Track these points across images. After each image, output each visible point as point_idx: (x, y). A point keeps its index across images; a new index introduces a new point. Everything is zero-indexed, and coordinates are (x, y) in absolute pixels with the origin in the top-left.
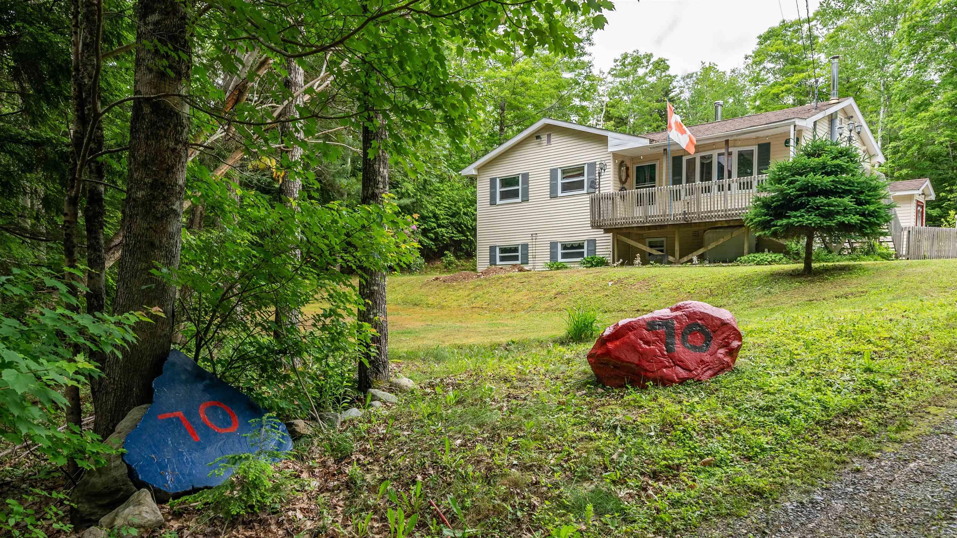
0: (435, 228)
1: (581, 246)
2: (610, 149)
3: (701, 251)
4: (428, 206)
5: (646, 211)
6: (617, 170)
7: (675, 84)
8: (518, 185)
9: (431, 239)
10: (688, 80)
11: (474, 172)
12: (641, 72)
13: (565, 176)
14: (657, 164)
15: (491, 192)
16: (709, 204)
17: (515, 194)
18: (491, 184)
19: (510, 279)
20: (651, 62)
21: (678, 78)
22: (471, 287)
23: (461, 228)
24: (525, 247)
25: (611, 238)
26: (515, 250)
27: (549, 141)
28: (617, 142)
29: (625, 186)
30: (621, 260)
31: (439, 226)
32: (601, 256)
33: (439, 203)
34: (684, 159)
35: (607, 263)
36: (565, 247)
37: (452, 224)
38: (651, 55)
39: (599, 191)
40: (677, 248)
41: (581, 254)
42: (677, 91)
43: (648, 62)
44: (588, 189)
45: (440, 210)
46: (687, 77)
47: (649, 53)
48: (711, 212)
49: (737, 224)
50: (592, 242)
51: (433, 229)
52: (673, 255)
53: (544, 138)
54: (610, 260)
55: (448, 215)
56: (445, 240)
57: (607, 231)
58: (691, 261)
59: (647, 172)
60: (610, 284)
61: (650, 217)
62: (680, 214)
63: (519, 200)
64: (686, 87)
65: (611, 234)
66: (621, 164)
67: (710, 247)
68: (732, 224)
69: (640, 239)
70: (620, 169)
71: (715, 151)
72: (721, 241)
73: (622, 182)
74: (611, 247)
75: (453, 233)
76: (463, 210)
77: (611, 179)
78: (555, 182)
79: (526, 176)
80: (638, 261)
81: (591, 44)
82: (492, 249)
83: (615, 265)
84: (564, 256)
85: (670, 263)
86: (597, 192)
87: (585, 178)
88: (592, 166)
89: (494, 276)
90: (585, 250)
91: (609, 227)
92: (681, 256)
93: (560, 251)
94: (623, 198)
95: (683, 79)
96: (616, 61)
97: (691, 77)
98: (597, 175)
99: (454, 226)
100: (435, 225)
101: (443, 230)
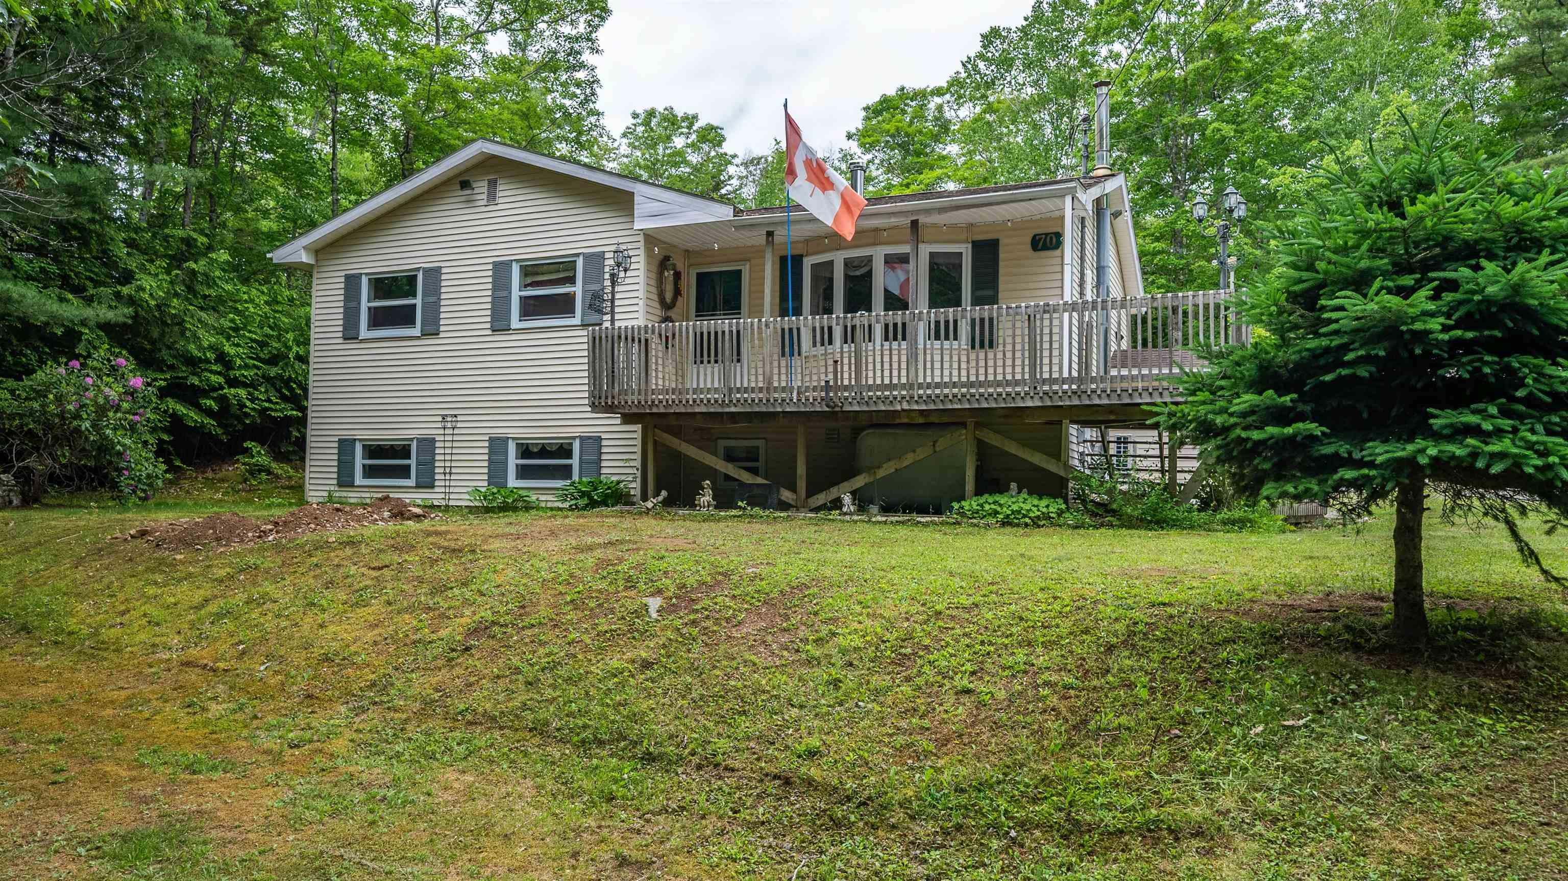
0: (222, 388)
1: (564, 451)
2: (638, 225)
3: (859, 482)
4: (201, 333)
5: (726, 377)
6: (654, 276)
7: (731, 170)
8: (414, 295)
9: (209, 412)
10: (752, 168)
11: (305, 258)
12: (679, 142)
13: (529, 280)
14: (746, 270)
15: (346, 308)
16: (887, 366)
17: (405, 317)
18: (346, 289)
19: (349, 551)
20: (695, 128)
21: (736, 161)
22: (222, 573)
23: (291, 390)
24: (428, 444)
25: (638, 436)
26: (403, 451)
27: (492, 197)
28: (655, 207)
29: (671, 313)
30: (664, 493)
31: (233, 383)
32: (614, 478)
33: (236, 329)
34: (808, 263)
35: (628, 495)
36: (525, 451)
37: (267, 379)
38: (695, 117)
39: (613, 321)
40: (801, 469)
41: (565, 472)
42: (735, 182)
43: (689, 128)
44: (583, 315)
45: (238, 345)
46: (752, 161)
47: (691, 112)
48: (891, 387)
49: (945, 419)
50: (593, 444)
51: (215, 389)
52: (793, 489)
53: (481, 188)
54: (635, 488)
55: (258, 359)
56: (247, 415)
57: (628, 419)
58: (837, 504)
59: (718, 289)
60: (654, 603)
61: (738, 390)
62: (815, 389)
63: (416, 331)
64: (750, 179)
65: (638, 427)
66: (664, 264)
67: (881, 473)
68: (934, 419)
69: (705, 439)
70: (660, 274)
71: (879, 248)
72: (909, 459)
73: (666, 306)
74: (638, 456)
75: (269, 400)
76: (295, 349)
77: (641, 294)
78: (505, 294)
79: (434, 274)
80: (706, 498)
81: (595, 51)
82: (345, 446)
83: (649, 505)
84: (524, 472)
85: (784, 506)
86: (607, 324)
87: (578, 289)
88: (595, 260)
89: (306, 536)
90: (575, 462)
91: (634, 410)
92: (811, 492)
93: (513, 461)
94: (667, 341)
95: (746, 164)
96: (635, 116)
97: (758, 163)
98: (608, 283)
99: (274, 385)
100: (221, 380)
101: (242, 392)
